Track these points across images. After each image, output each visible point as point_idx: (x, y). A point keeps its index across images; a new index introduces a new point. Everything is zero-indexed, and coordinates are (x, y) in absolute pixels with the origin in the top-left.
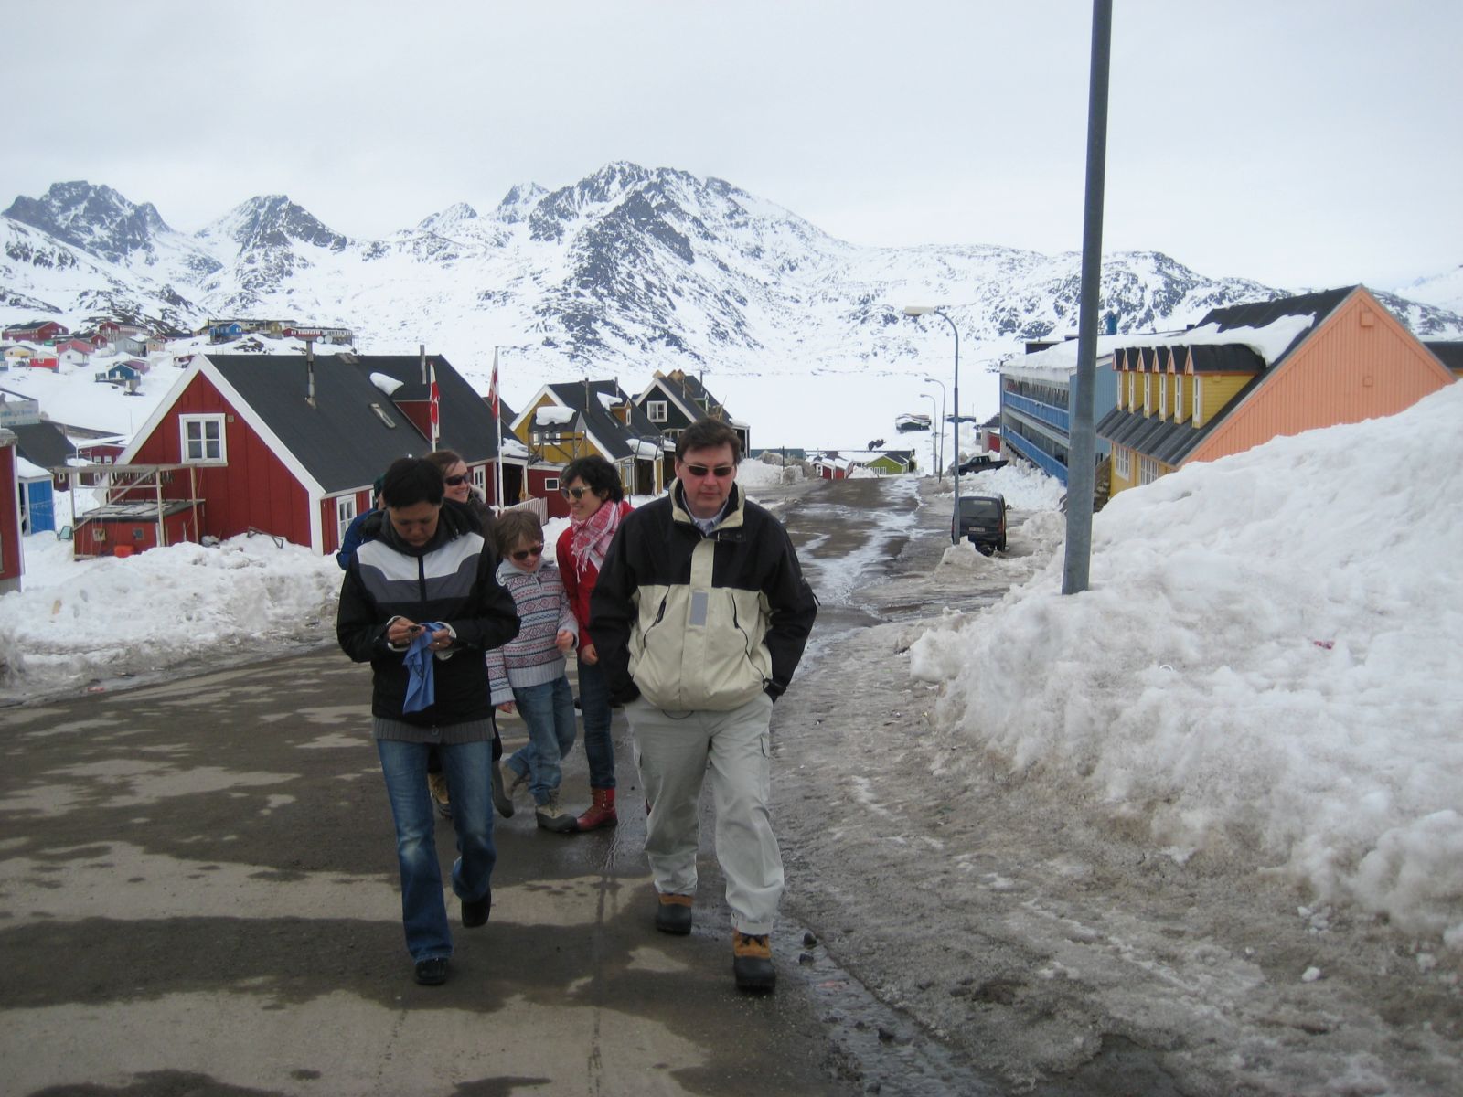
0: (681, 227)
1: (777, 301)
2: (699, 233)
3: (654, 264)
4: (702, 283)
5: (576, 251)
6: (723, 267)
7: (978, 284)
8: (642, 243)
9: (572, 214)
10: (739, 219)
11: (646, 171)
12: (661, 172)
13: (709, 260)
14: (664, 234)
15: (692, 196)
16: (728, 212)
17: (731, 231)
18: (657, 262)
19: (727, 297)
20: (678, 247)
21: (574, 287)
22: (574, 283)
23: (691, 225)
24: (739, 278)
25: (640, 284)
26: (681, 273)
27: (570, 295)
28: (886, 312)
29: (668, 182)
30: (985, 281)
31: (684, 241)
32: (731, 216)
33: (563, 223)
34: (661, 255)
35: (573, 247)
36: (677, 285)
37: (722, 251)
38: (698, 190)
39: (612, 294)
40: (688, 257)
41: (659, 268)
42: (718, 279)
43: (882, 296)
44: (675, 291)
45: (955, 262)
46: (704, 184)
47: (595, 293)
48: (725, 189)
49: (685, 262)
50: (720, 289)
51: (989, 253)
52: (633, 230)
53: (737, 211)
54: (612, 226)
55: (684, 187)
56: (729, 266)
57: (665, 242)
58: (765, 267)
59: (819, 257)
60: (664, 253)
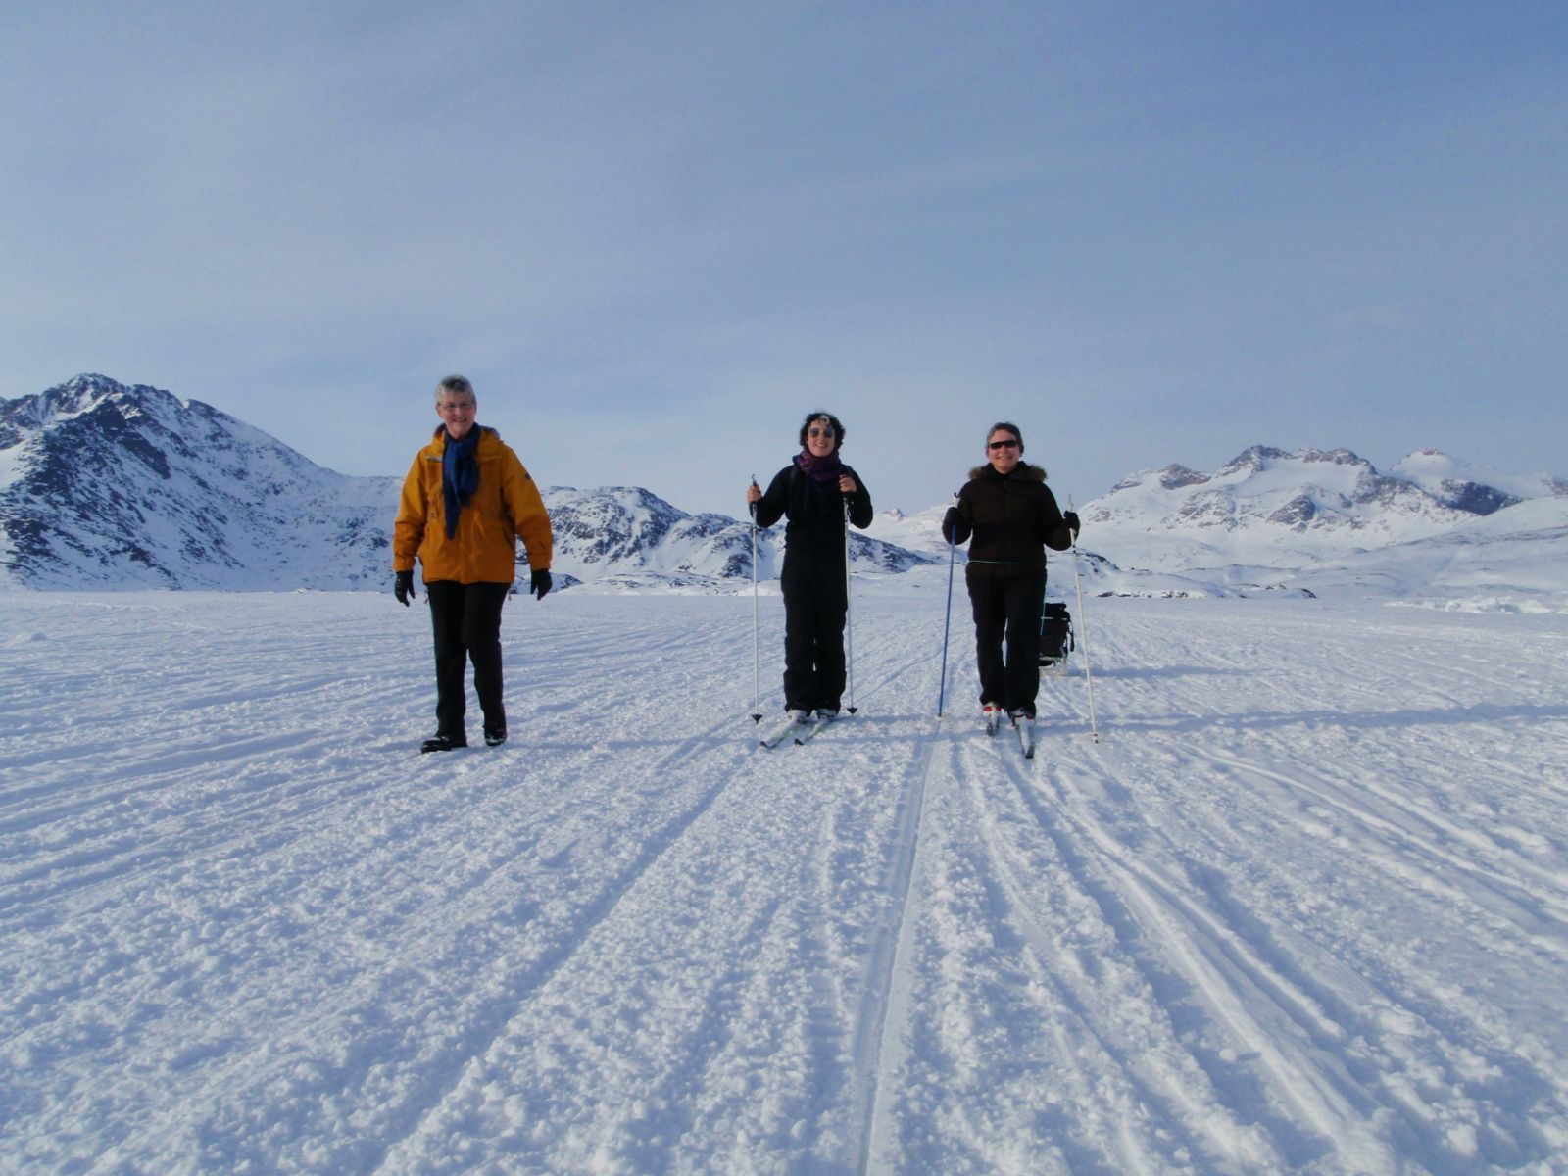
0: (155, 441)
1: (260, 521)
2: (177, 448)
3: (123, 476)
4: (177, 498)
5: (29, 454)
6: (202, 484)
8: (111, 453)
9: (34, 423)
10: (223, 441)
11: (122, 386)
12: (140, 388)
13: (187, 477)
14: (138, 446)
15: (172, 415)
16: (210, 434)
17: (214, 452)
18: (126, 473)
19: (206, 515)
20: (152, 460)
21: (24, 492)
22: (24, 489)
23: (168, 440)
24: (219, 496)
25: (105, 494)
26: (154, 487)
27: (17, 501)
28: (376, 536)
29: (146, 400)
31: (160, 455)
32: (213, 438)
33: (23, 432)
34: (132, 466)
35: (26, 449)
36: (149, 498)
37: (200, 468)
38: (178, 411)
39: (70, 502)
40: (165, 472)
41: (128, 479)
42: (196, 495)
43: (370, 520)
44: (146, 504)
46: (186, 405)
47: (49, 501)
48: (209, 412)
49: (160, 477)
50: (197, 506)
52: (100, 438)
53: (219, 434)
54: (74, 431)
55: (164, 406)
56: (209, 484)
57: (137, 454)
58: (249, 487)
59: (304, 483)
60: (135, 465)
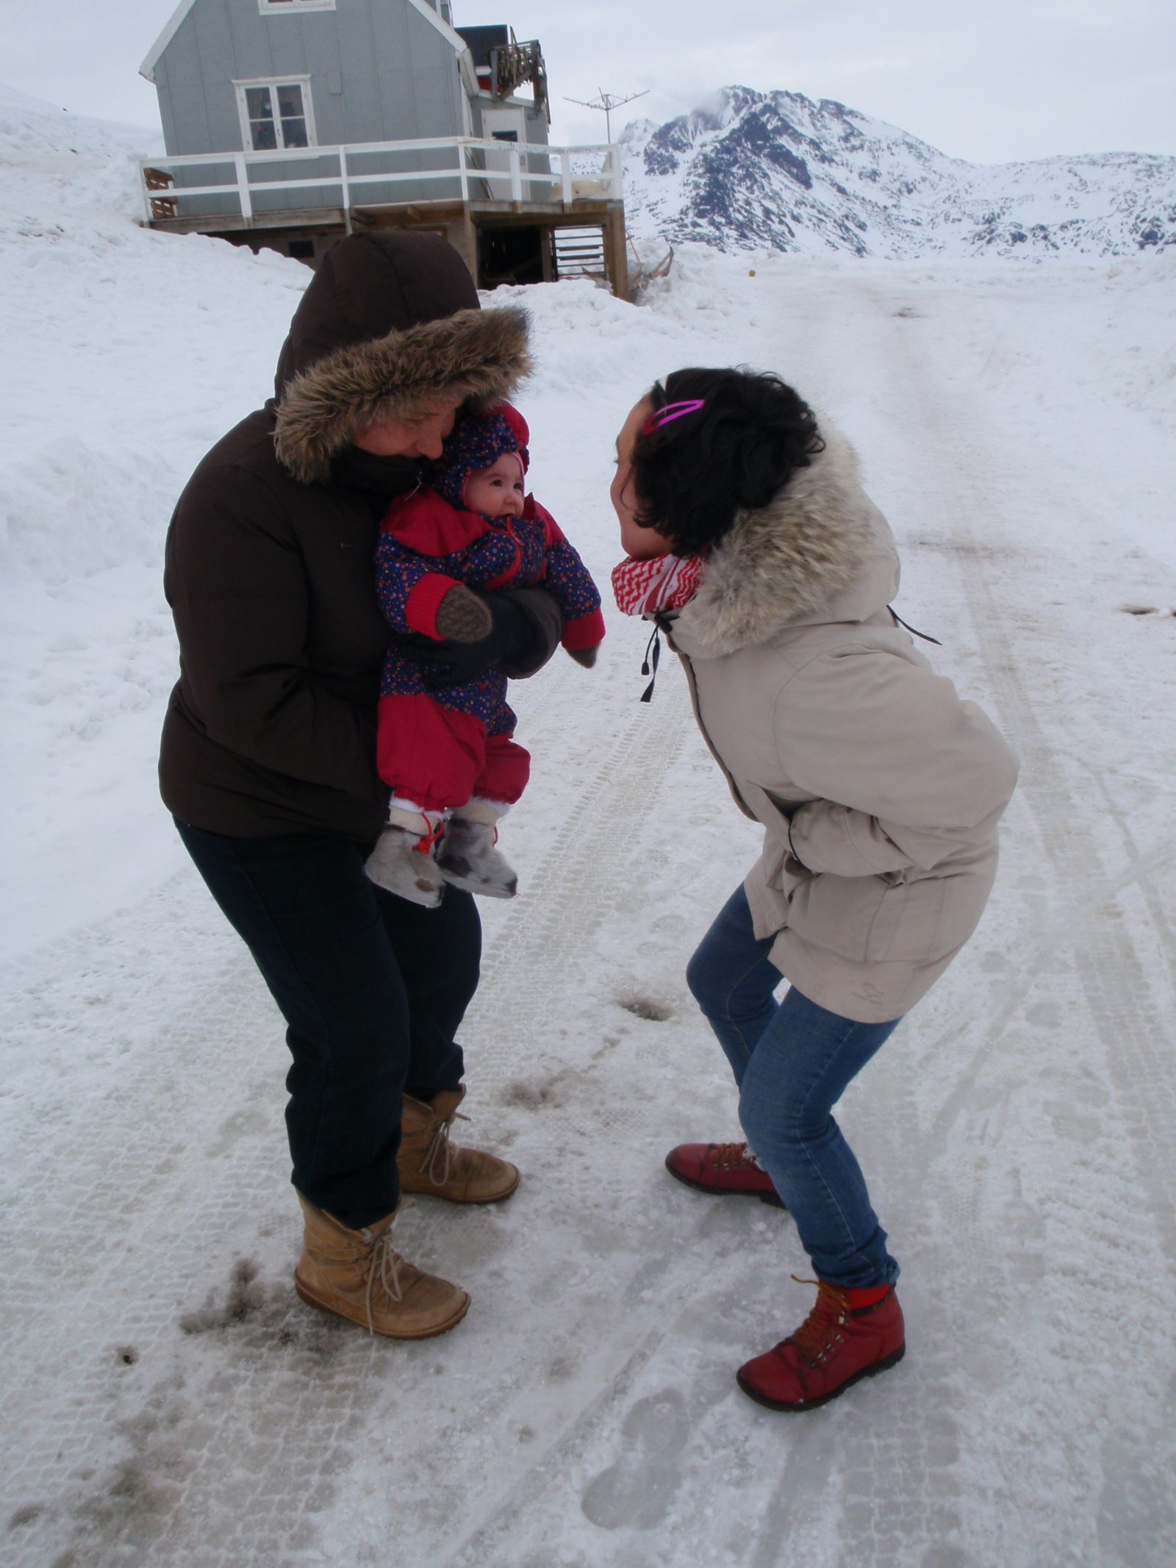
0: (798, 151)
1: (896, 224)
2: (816, 155)
3: (772, 190)
4: (821, 208)
5: (692, 178)
6: (842, 191)
7: (1112, 195)
8: (760, 168)
9: (686, 145)
10: (855, 142)
11: (760, 95)
12: (776, 95)
13: (827, 184)
14: (782, 158)
15: (806, 120)
16: (843, 135)
17: (847, 155)
18: (774, 187)
19: (847, 223)
20: (795, 171)
21: (690, 217)
22: (691, 213)
23: (808, 148)
24: (858, 202)
25: (758, 212)
26: (799, 198)
27: (686, 226)
28: (1014, 230)
29: (783, 106)
30: (1120, 191)
31: (801, 165)
32: (846, 139)
33: (678, 155)
34: (779, 180)
35: (689, 174)
36: (796, 211)
37: (839, 174)
38: (812, 114)
39: (730, 223)
40: (805, 181)
41: (777, 193)
42: (837, 204)
43: (1007, 214)
44: (796, 218)
45: (1087, 173)
46: (818, 105)
47: (712, 223)
48: (839, 111)
49: (803, 187)
50: (839, 214)
51: (1123, 160)
52: (749, 154)
53: (852, 134)
54: (728, 150)
55: (798, 110)
56: (848, 190)
57: (781, 166)
58: (884, 189)
59: (938, 177)
60: (780, 177)
